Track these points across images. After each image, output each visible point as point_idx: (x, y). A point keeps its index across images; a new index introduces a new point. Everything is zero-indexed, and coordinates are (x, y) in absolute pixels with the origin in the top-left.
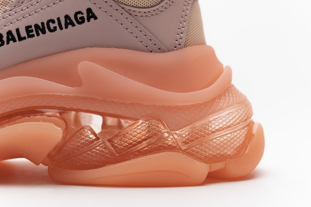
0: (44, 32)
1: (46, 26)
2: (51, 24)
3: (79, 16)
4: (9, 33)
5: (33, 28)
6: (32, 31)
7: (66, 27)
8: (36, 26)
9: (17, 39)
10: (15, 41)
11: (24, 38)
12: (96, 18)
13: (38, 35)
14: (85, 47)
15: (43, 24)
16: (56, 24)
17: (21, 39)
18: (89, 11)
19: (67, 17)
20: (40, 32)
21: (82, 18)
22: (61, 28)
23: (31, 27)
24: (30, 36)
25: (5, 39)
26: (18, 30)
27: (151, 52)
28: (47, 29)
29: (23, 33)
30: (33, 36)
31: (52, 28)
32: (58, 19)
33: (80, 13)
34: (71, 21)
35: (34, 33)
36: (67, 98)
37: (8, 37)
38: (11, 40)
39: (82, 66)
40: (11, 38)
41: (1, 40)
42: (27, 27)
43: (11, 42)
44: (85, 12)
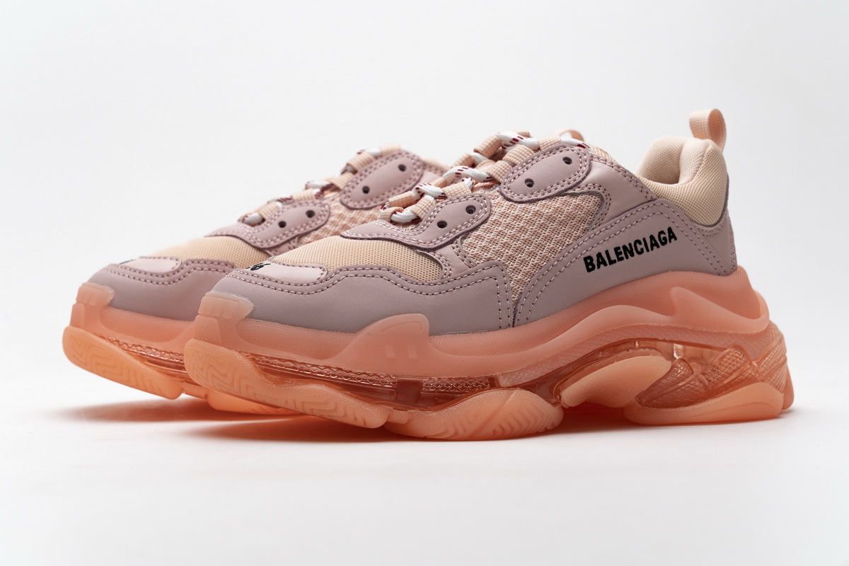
0: (632, 255)
1: (633, 247)
2: (638, 245)
3: (662, 236)
4: (599, 255)
5: (622, 250)
6: (621, 253)
7: (652, 249)
8: (624, 247)
9: (608, 263)
10: (605, 265)
11: (615, 261)
12: (676, 239)
13: (627, 257)
14: (668, 271)
15: (630, 244)
16: (643, 246)
17: (612, 262)
18: (670, 230)
19: (652, 237)
20: (629, 255)
21: (665, 238)
22: (648, 250)
23: (619, 248)
25: (595, 262)
26: (607, 252)
27: (719, 275)
28: (634, 251)
29: (613, 257)
30: (622, 259)
31: (639, 250)
32: (644, 239)
33: (662, 232)
34: (655, 241)
35: (623, 255)
36: (668, 328)
37: (598, 260)
38: (602, 263)
39: (676, 292)
40: (601, 262)
41: (589, 264)
42: (616, 249)
43: (602, 266)
44: (666, 232)
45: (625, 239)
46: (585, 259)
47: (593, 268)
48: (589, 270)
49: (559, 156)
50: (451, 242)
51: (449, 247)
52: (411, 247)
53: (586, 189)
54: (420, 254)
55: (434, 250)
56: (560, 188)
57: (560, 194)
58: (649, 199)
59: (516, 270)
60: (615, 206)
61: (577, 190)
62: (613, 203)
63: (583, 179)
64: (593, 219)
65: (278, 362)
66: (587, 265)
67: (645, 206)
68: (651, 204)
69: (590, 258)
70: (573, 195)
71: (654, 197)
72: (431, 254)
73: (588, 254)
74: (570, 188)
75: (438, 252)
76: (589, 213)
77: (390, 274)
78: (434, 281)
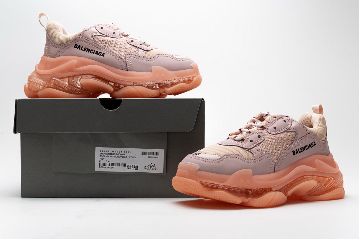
1: (305, 148)
3: (312, 144)
4: (296, 150)
5: (302, 148)
6: (302, 149)
8: (303, 148)
10: (298, 153)
12: (316, 145)
13: (304, 151)
14: (314, 155)
16: (307, 147)
17: (300, 152)
18: (314, 142)
19: (310, 144)
21: (313, 145)
24: (302, 151)
26: (298, 149)
32: (308, 145)
35: (302, 150)
36: (315, 172)
39: (317, 161)
40: (297, 152)
41: (294, 153)
42: (301, 148)
43: (297, 153)
44: (313, 143)
45: (303, 145)
46: (293, 151)
47: (295, 154)
48: (294, 155)
49: (282, 120)
50: (255, 147)
51: (254, 148)
52: (243, 148)
53: (291, 130)
54: (246, 150)
55: (250, 149)
56: (284, 130)
57: (284, 132)
58: (309, 133)
59: (274, 155)
60: (299, 135)
61: (289, 131)
62: (299, 134)
63: (290, 127)
64: (294, 140)
65: (209, 184)
66: (293, 153)
67: (307, 135)
68: (309, 134)
69: (294, 151)
70: (288, 132)
71: (310, 132)
72: (249, 150)
73: (293, 150)
74: (287, 130)
75: (252, 150)
76: (293, 138)
77: (239, 156)
78: (252, 159)
